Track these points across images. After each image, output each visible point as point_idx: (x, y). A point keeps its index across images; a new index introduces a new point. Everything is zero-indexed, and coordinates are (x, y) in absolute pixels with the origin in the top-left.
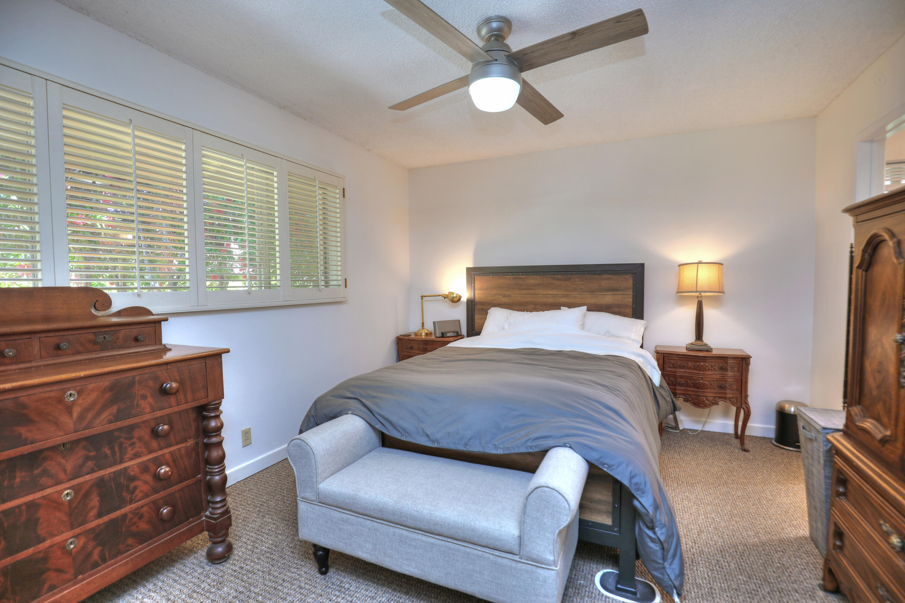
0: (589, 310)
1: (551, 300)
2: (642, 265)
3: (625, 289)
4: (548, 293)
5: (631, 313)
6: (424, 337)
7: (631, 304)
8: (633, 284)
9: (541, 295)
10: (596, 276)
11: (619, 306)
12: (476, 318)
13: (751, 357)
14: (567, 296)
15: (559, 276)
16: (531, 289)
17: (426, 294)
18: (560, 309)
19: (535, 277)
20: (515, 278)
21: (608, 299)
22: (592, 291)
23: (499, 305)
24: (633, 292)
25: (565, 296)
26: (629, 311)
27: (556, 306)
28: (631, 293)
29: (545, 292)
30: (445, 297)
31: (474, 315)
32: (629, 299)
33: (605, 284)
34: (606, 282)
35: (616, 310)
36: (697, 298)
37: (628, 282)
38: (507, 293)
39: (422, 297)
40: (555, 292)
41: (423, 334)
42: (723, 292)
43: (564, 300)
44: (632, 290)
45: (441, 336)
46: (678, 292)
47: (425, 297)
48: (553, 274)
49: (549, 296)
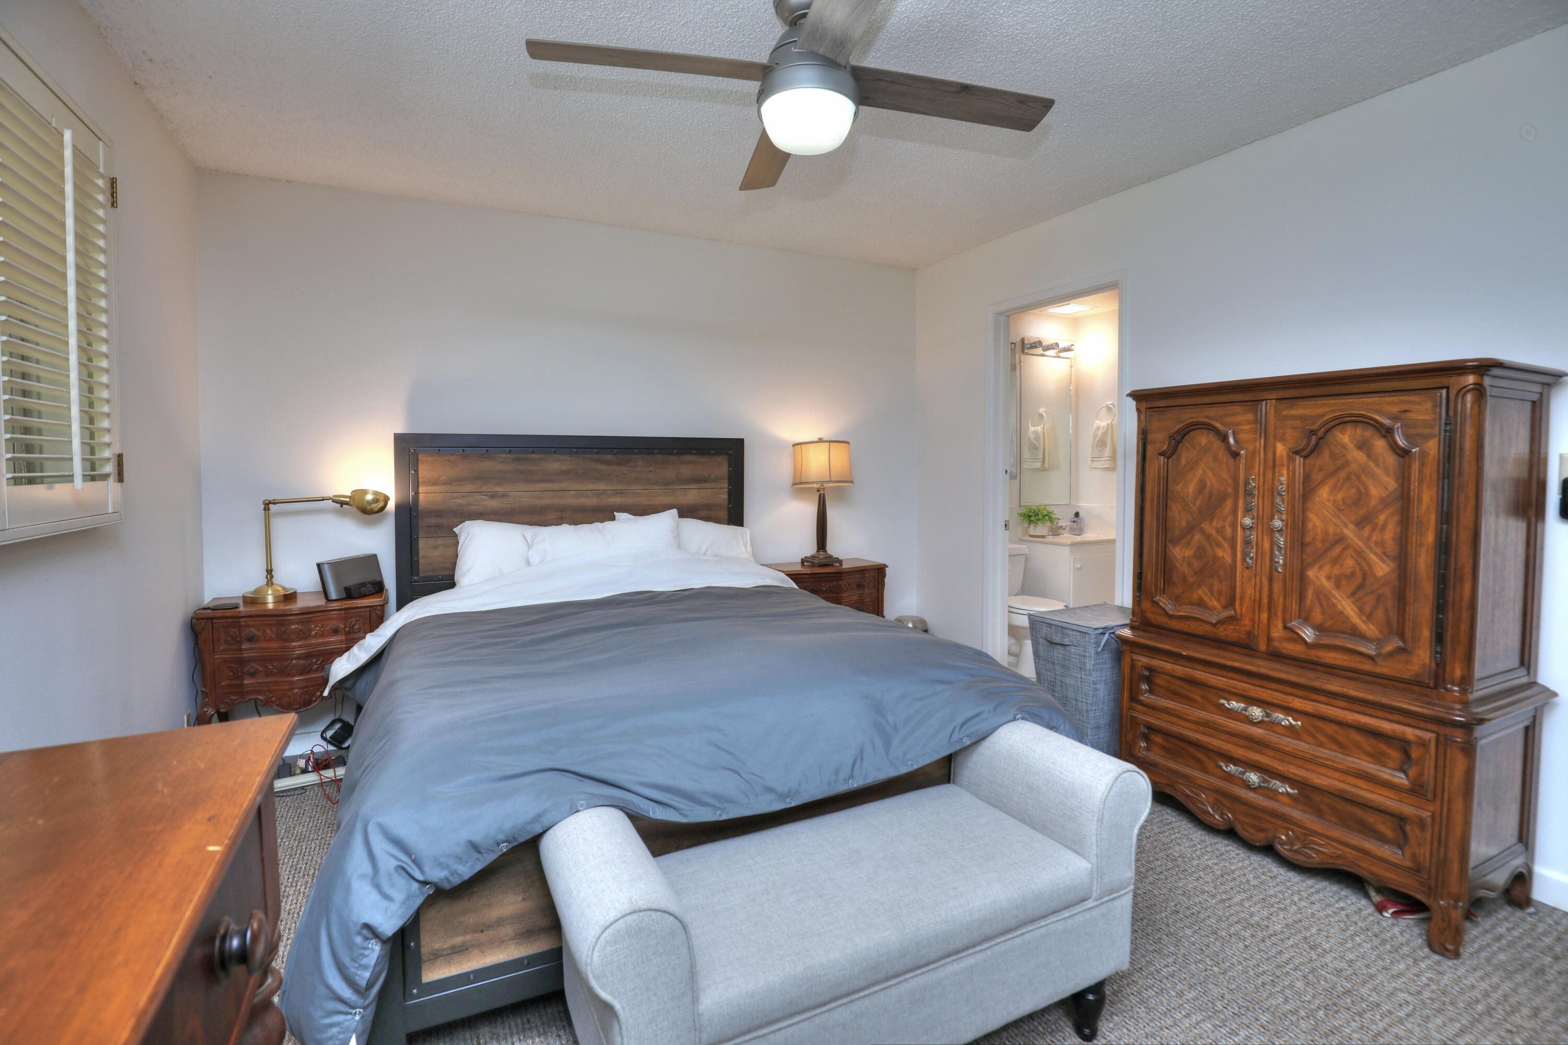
0: (681, 515)
1: (592, 501)
2: (741, 441)
3: (716, 480)
4: (585, 488)
5: (726, 517)
6: (270, 606)
7: (726, 502)
8: (729, 471)
9: (573, 493)
10: (673, 458)
11: (708, 507)
12: (420, 546)
13: (887, 567)
14: (622, 493)
15: (609, 457)
16: (552, 481)
17: (278, 497)
18: (613, 518)
19: (561, 457)
20: (518, 459)
21: (692, 496)
22: (666, 484)
23: (481, 514)
24: (729, 484)
25: (619, 493)
26: (724, 514)
27: (604, 514)
28: (726, 485)
29: (581, 487)
30: (341, 502)
31: (417, 539)
32: (723, 497)
33: (686, 470)
34: (689, 467)
35: (704, 513)
36: (818, 491)
37: (720, 467)
38: (500, 489)
39: (267, 505)
40: (601, 486)
41: (270, 599)
42: (852, 482)
43: (617, 500)
44: (727, 481)
45: (345, 596)
46: (794, 484)
47: (274, 503)
48: (597, 453)
49: (589, 493)
